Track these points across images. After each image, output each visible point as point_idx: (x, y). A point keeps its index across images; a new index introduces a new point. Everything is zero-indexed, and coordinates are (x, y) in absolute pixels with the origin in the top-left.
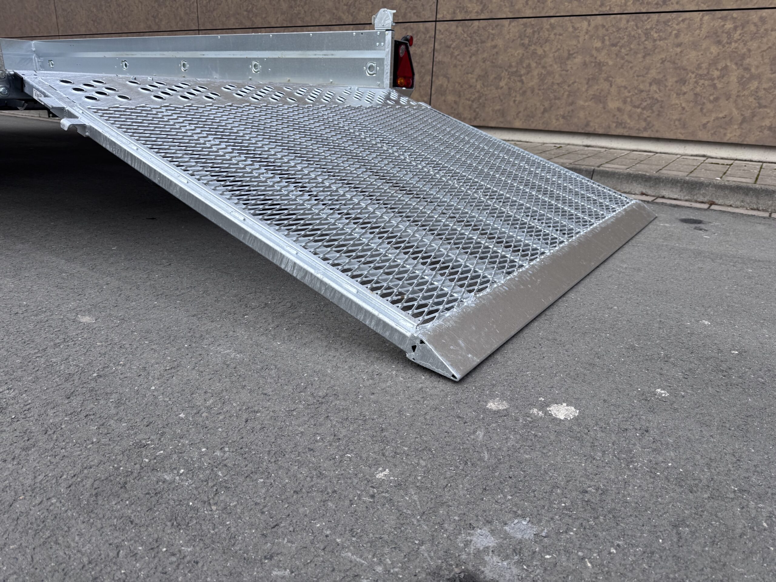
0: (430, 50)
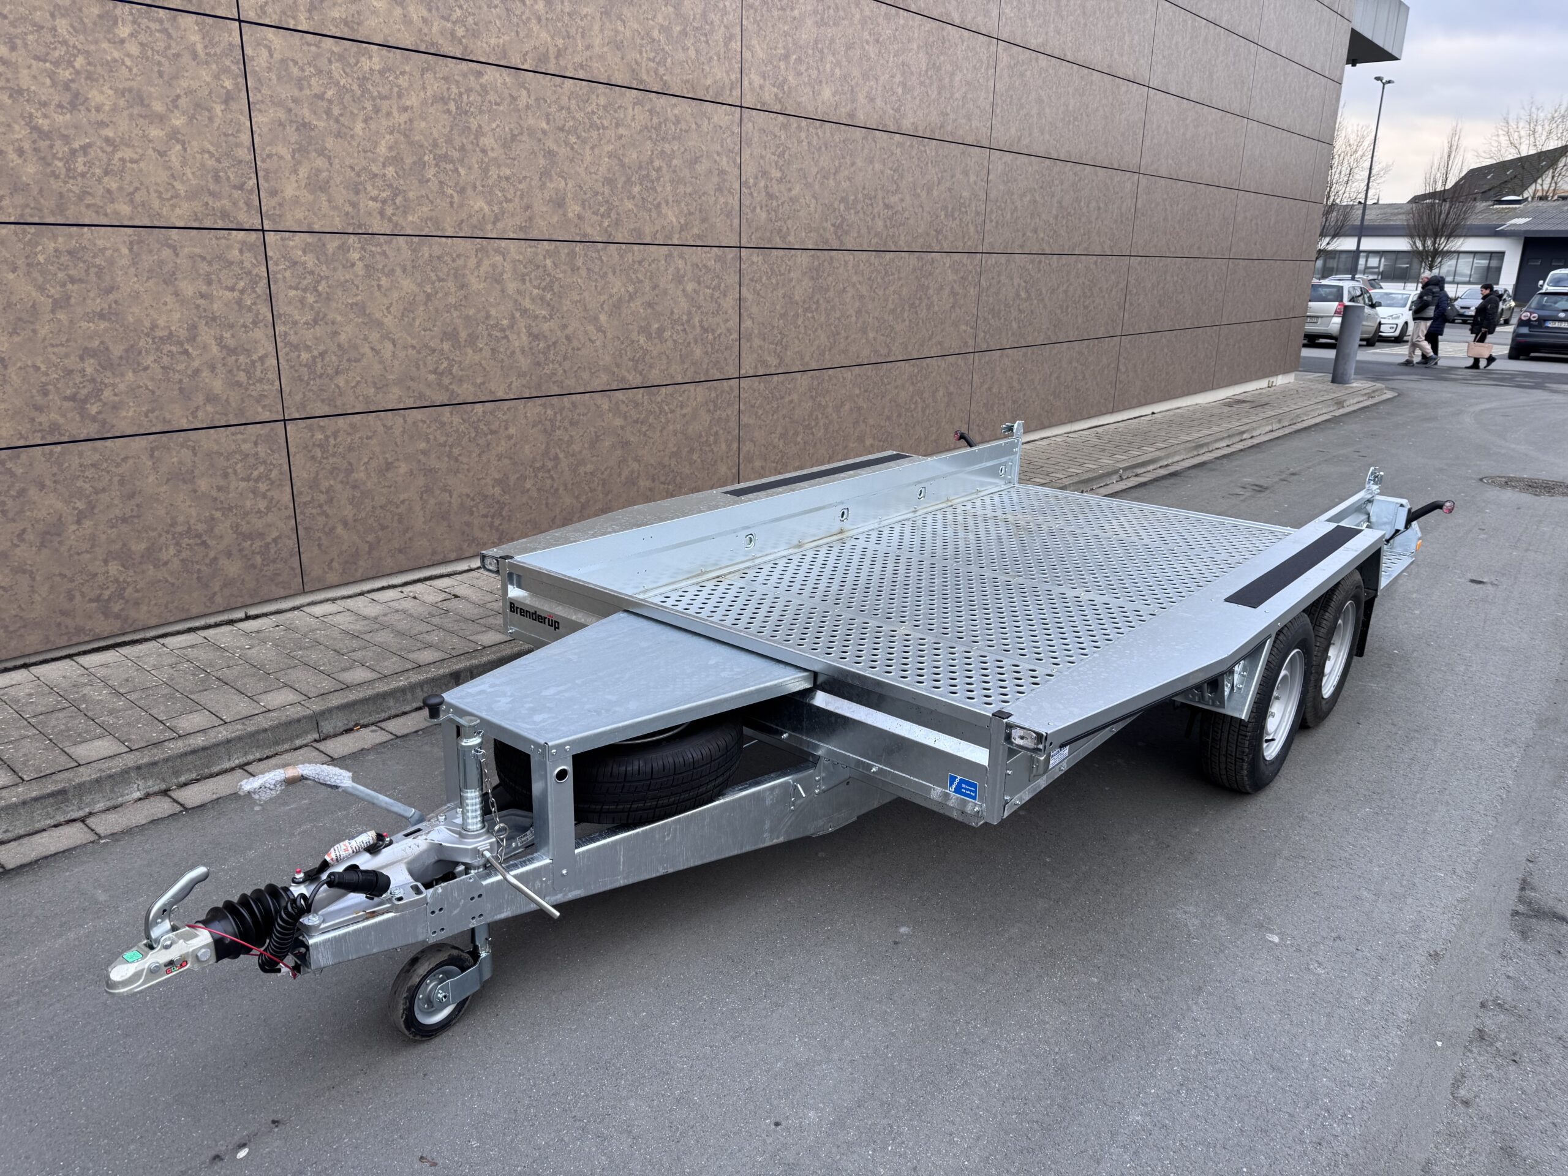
0: (736, 412)
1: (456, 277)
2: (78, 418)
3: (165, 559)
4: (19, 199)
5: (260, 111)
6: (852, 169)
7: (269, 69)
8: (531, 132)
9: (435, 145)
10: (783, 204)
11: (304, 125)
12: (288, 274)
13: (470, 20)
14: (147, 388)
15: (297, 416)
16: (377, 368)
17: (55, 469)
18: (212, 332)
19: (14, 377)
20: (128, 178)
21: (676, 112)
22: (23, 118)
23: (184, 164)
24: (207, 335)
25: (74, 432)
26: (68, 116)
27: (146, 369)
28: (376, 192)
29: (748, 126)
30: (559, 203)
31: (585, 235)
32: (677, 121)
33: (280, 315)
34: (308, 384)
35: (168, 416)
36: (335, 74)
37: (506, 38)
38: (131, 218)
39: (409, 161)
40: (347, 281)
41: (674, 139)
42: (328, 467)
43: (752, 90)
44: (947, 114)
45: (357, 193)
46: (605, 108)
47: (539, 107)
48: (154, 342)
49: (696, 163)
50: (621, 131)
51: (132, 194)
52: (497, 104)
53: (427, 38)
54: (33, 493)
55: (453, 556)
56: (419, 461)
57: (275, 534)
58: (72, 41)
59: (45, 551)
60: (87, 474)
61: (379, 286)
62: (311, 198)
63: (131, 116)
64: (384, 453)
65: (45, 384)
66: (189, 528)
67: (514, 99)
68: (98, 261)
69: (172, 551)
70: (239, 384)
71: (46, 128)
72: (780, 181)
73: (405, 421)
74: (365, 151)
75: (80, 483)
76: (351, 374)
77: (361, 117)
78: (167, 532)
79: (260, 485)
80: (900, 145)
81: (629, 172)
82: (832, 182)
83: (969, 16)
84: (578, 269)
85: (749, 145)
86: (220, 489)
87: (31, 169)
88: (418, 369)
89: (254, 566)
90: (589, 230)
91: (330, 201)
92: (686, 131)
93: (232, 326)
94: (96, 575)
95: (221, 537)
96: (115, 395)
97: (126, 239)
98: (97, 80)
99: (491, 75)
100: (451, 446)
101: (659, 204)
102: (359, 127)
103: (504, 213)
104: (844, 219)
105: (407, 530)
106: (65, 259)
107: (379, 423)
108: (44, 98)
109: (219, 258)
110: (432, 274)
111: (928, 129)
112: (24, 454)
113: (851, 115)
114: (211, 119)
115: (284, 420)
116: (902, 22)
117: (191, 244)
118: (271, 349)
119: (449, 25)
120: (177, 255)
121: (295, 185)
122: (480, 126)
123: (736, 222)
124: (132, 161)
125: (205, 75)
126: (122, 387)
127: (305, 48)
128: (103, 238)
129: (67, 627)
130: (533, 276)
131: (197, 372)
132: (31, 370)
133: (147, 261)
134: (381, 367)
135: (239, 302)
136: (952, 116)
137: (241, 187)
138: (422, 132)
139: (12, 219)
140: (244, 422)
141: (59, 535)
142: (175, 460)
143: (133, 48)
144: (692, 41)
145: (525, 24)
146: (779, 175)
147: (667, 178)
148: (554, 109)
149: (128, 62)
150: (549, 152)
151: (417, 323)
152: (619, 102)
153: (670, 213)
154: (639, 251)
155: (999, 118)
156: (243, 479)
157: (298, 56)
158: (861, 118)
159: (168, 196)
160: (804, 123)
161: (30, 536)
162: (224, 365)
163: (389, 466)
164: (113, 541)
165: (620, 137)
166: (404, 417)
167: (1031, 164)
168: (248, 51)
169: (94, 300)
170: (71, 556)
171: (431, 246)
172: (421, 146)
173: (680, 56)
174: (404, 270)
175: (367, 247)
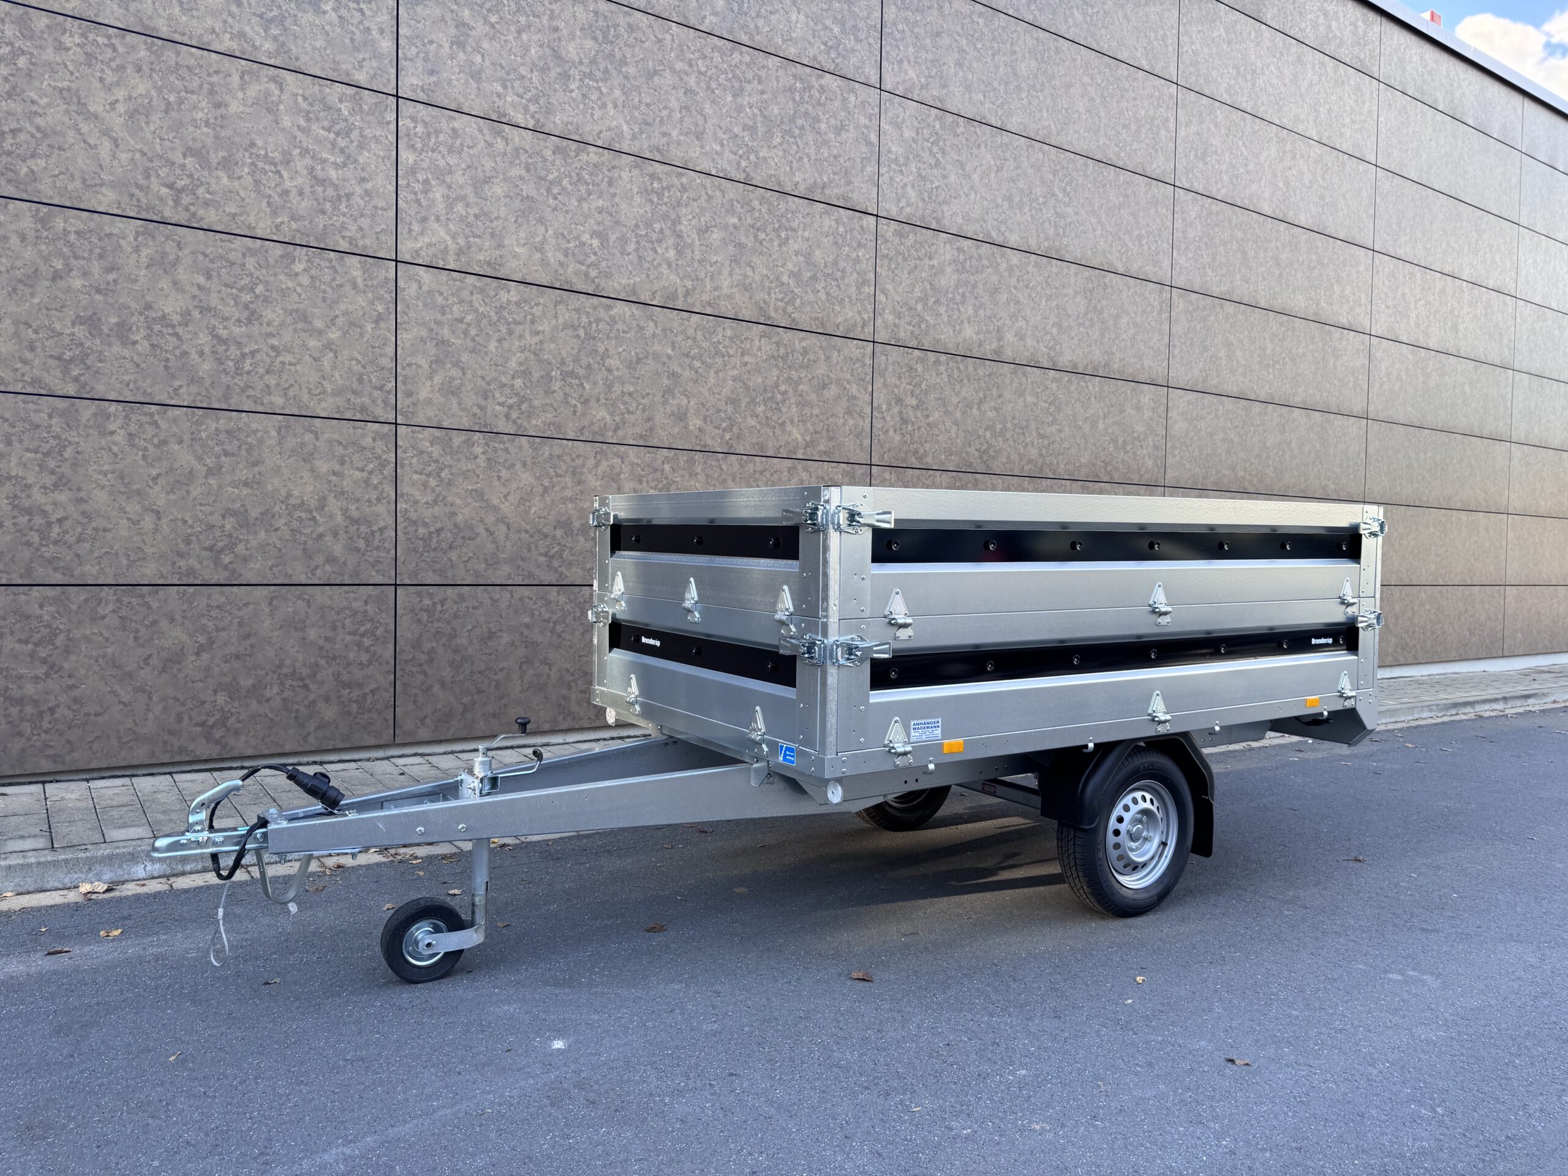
1: (574, 473)
2: (212, 566)
3: (268, 696)
4: (194, 389)
5: (405, 329)
6: (999, 401)
7: (418, 297)
8: (657, 357)
9: (563, 362)
10: (919, 428)
11: (443, 342)
12: (414, 461)
13: (604, 264)
14: (275, 546)
15: (408, 582)
16: (490, 547)
17: (185, 607)
18: (339, 504)
19: (165, 527)
20: (285, 377)
21: (804, 344)
22: (207, 328)
23: (334, 368)
24: (334, 506)
25: (207, 577)
26: (244, 329)
27: (277, 530)
28: (503, 399)
29: (881, 359)
30: (681, 417)
31: (705, 446)
32: (805, 352)
33: (402, 495)
34: (422, 555)
35: (290, 572)
36: (476, 304)
37: (637, 279)
38: (283, 408)
39: (536, 375)
40: (469, 471)
41: (801, 367)
42: (433, 630)
43: (886, 327)
44: (1113, 354)
45: (486, 398)
46: (731, 339)
47: (665, 336)
48: (287, 509)
49: (824, 388)
50: (746, 359)
51: (287, 389)
52: (624, 332)
53: (562, 278)
54: (164, 624)
55: (547, 727)
56: (522, 634)
57: (373, 686)
58: (257, 274)
59: (165, 676)
60: (212, 613)
61: (499, 478)
62: (443, 400)
63: (295, 331)
64: (489, 623)
65: (190, 535)
66: (294, 671)
67: (641, 328)
68: (249, 440)
69: (275, 691)
70: (358, 550)
71: (225, 336)
72: (916, 408)
73: (512, 596)
74: (496, 365)
75: (204, 621)
76: (464, 550)
77: (496, 336)
78: (274, 672)
79: (365, 640)
80: (1054, 380)
81: (754, 394)
82: (975, 411)
83: (1135, 266)
84: (697, 474)
85: (882, 375)
86: (327, 639)
87: (207, 366)
88: (529, 550)
89: (349, 713)
90: (709, 442)
91: (459, 404)
92: (814, 361)
93: (357, 500)
94: (205, 702)
95: (322, 682)
96: (247, 549)
97: (276, 424)
98: (271, 303)
99: (620, 308)
100: (555, 623)
101: (784, 423)
102: (492, 346)
103: (624, 423)
104: (990, 446)
105: (502, 697)
106: (223, 436)
107: (486, 595)
108: (226, 314)
109: (354, 444)
110: (551, 470)
111: (1090, 367)
112: (162, 591)
113: (996, 352)
114: (362, 335)
115: (396, 585)
116: (1055, 270)
117: (330, 431)
118: (392, 522)
119: (584, 268)
120: (317, 439)
121: (429, 389)
122: (607, 350)
123: (867, 442)
124: (290, 364)
125: (361, 301)
126: (254, 543)
127: (450, 282)
128: (256, 422)
129: (172, 746)
130: (650, 477)
131: (321, 536)
132: (180, 523)
133: (291, 442)
134: (494, 546)
135: (367, 482)
136: (1118, 355)
137: (380, 388)
138: (550, 352)
139: (185, 404)
140: (357, 582)
141: (179, 663)
142: (290, 609)
143: (305, 280)
144: (823, 284)
145: (655, 268)
146: (914, 402)
147: (793, 400)
148: (680, 338)
149: (299, 290)
150: (673, 374)
151: (533, 511)
152: (746, 335)
153: (795, 431)
154: (761, 462)
155: (1178, 359)
156: (349, 633)
157: (444, 289)
158: (1008, 355)
159: (317, 392)
160: (943, 358)
161: (154, 661)
162: (346, 532)
163: (492, 635)
164: (225, 675)
165: (746, 364)
166: (511, 593)
167: (1222, 403)
168: (401, 283)
169: (241, 470)
170: (186, 683)
171: (551, 447)
172: (549, 363)
173: (811, 297)
174: (524, 465)
175: (492, 444)
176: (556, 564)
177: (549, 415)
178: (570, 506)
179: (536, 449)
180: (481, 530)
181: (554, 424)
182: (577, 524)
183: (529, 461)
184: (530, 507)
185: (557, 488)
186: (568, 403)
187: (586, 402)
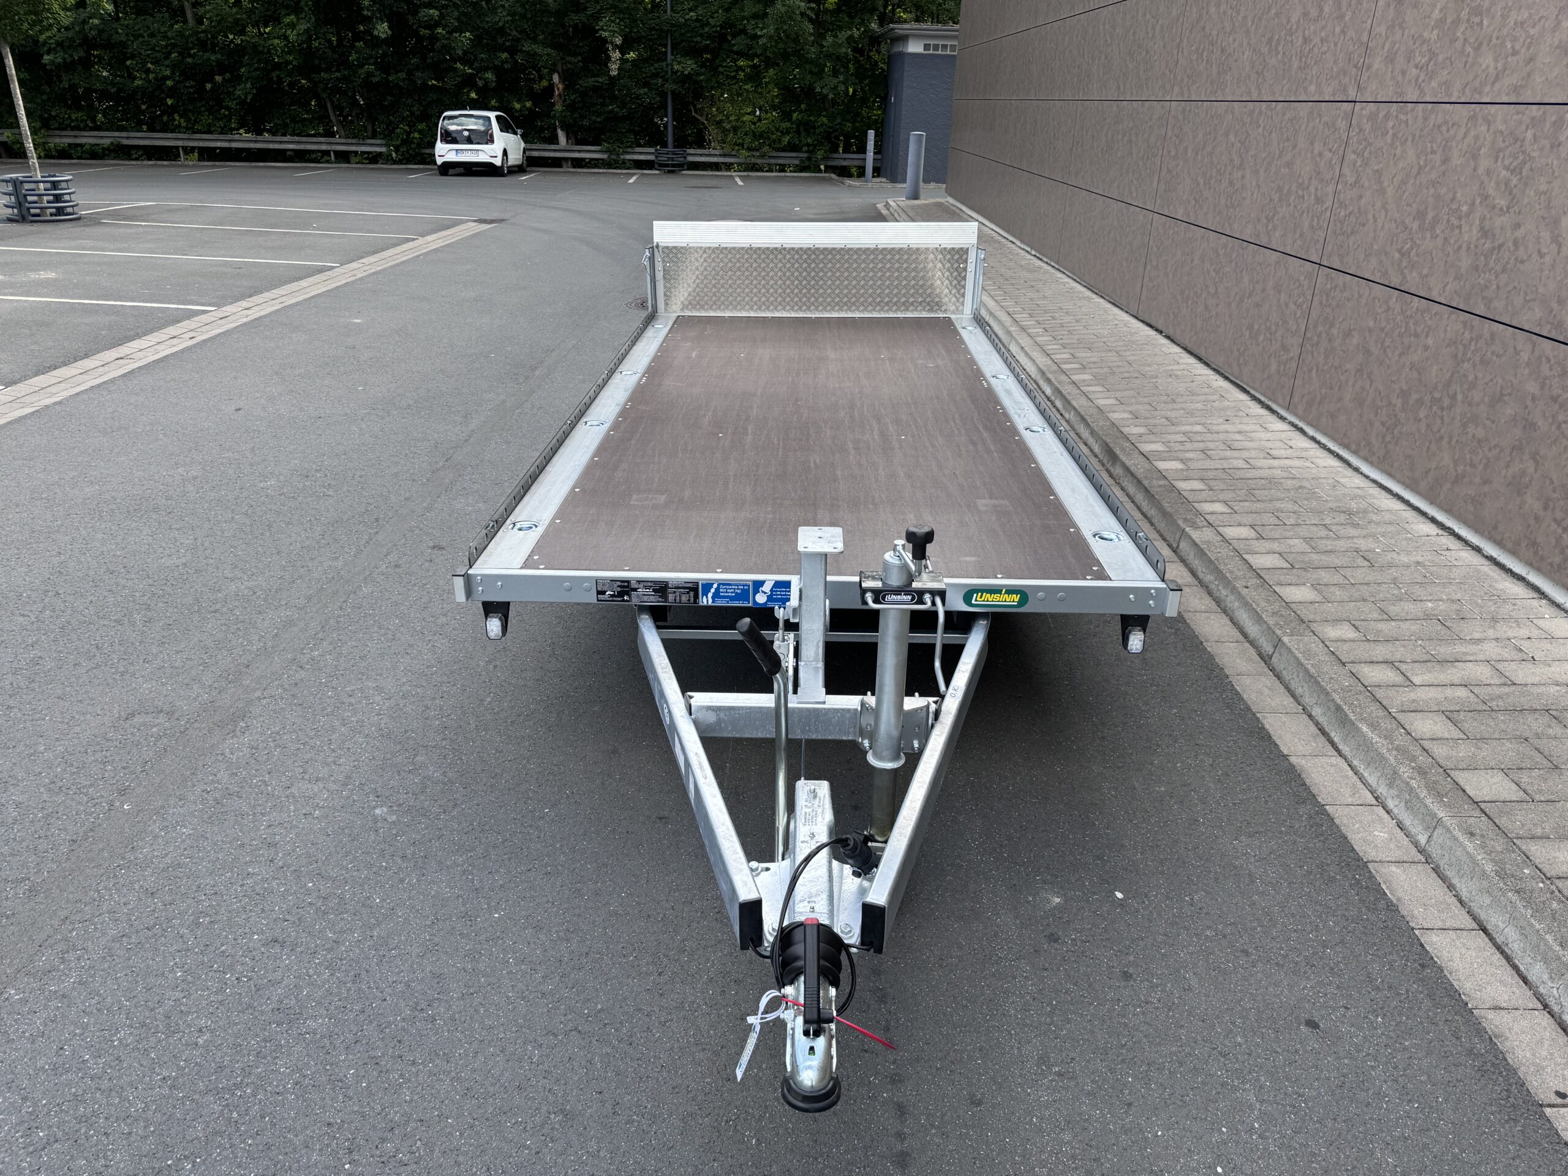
176: (1404, 264)
177: (1445, 72)
178: (1432, 191)
179: (1425, 119)
180: (1370, 216)
181: (1445, 83)
182: (1430, 215)
183: (1417, 137)
184: (1404, 191)
185: (1427, 168)
186: (1463, 52)
187: (1477, 49)
